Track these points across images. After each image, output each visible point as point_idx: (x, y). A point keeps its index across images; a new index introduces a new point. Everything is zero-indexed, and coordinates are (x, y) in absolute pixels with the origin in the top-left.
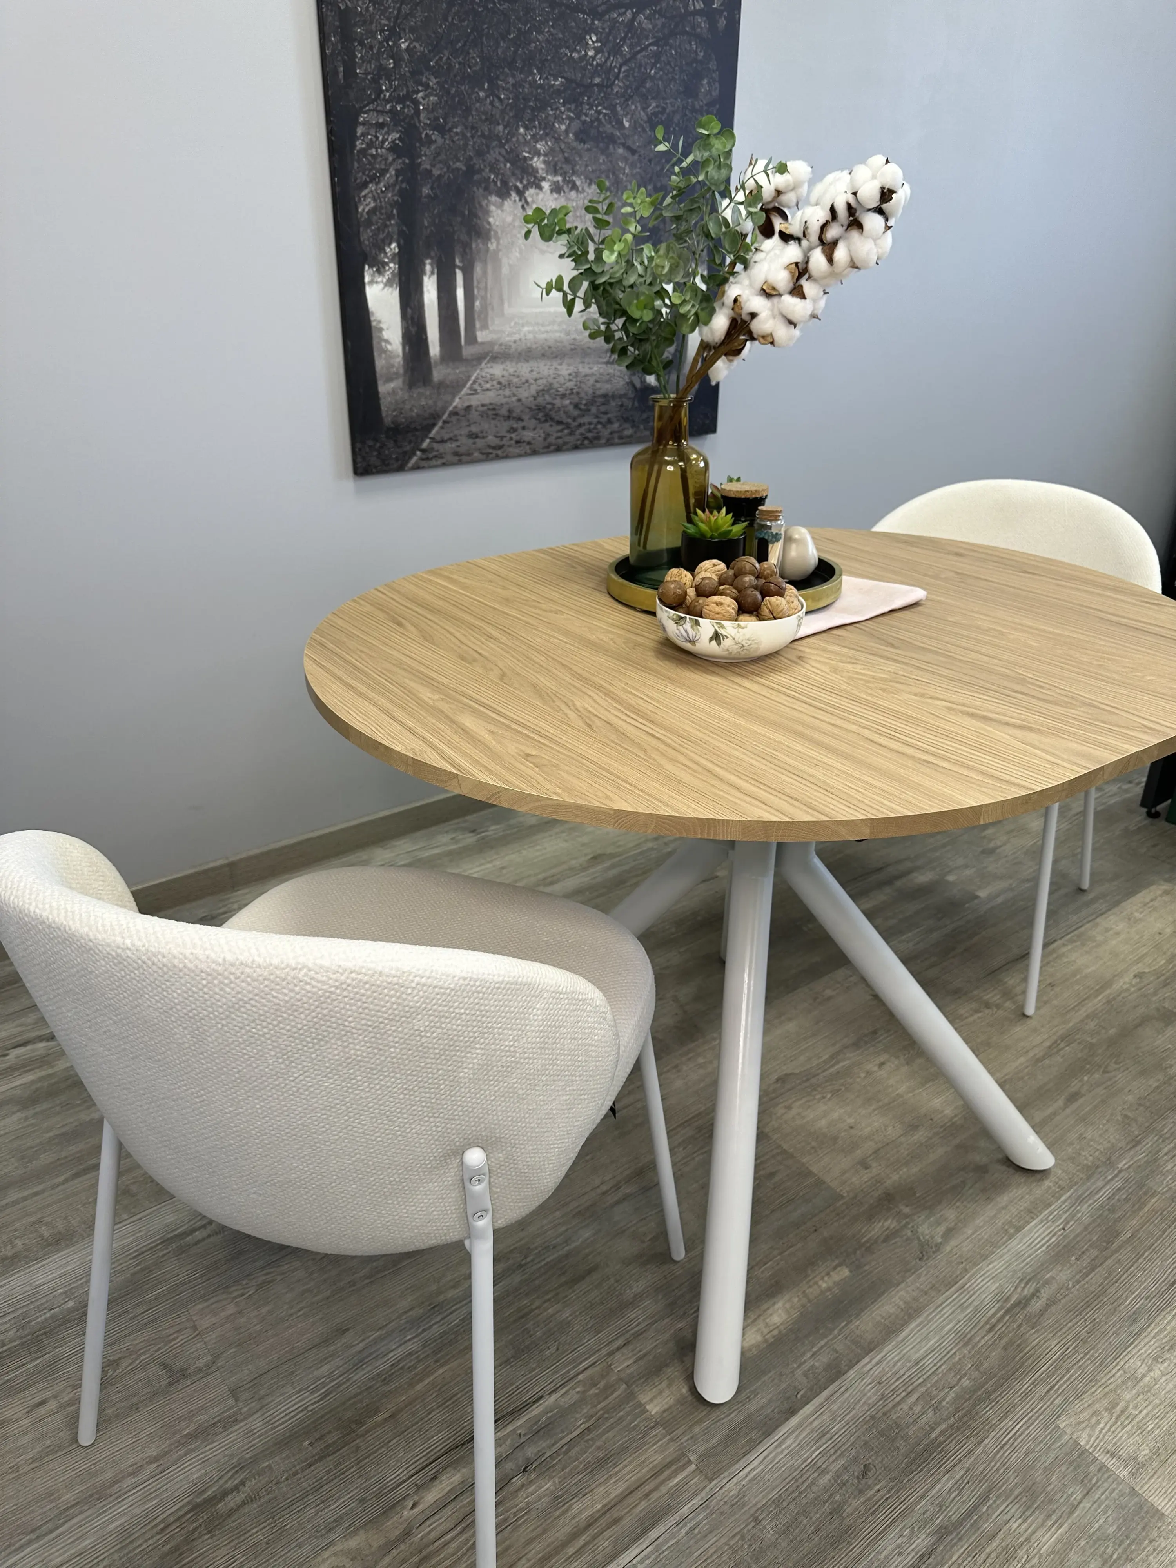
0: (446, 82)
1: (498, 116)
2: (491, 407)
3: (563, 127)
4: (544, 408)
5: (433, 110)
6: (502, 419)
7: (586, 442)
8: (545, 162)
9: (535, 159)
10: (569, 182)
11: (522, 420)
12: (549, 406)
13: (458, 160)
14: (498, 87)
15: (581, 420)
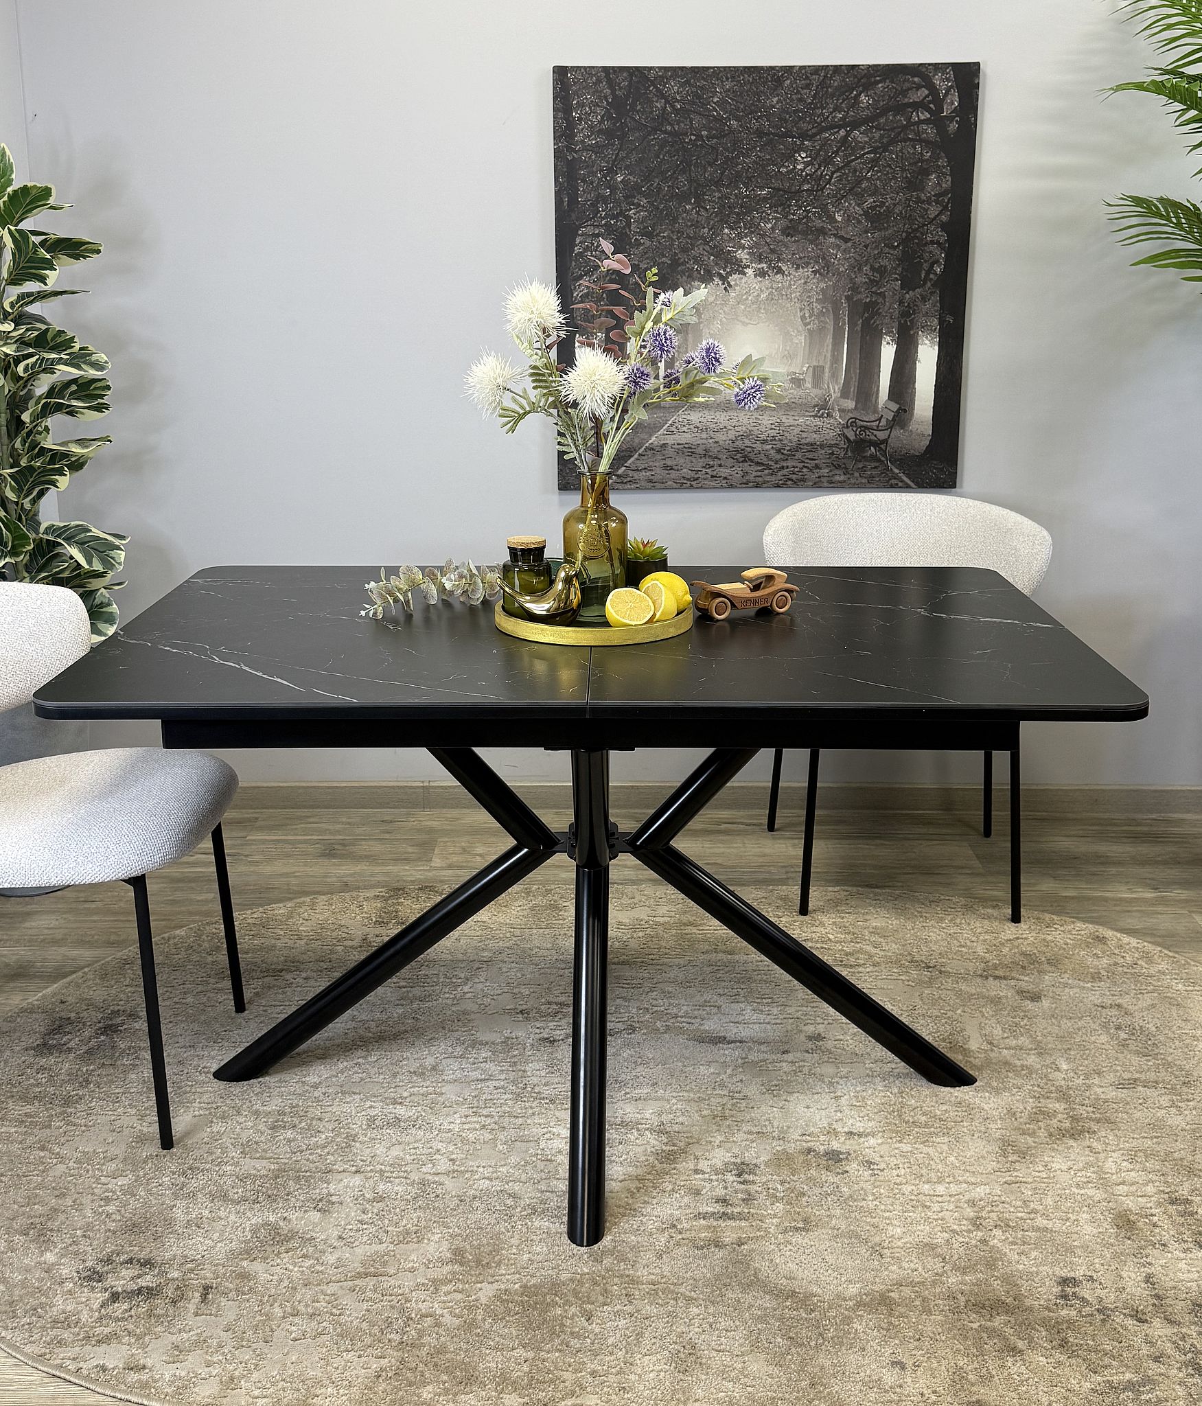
0: (656, 201)
1: (703, 222)
2: (686, 446)
3: (770, 225)
4: (742, 450)
5: (643, 222)
6: (698, 456)
7: (789, 482)
8: (749, 254)
9: (740, 252)
10: (774, 268)
11: (720, 459)
12: (749, 449)
13: (664, 256)
14: (704, 201)
15: (785, 465)
